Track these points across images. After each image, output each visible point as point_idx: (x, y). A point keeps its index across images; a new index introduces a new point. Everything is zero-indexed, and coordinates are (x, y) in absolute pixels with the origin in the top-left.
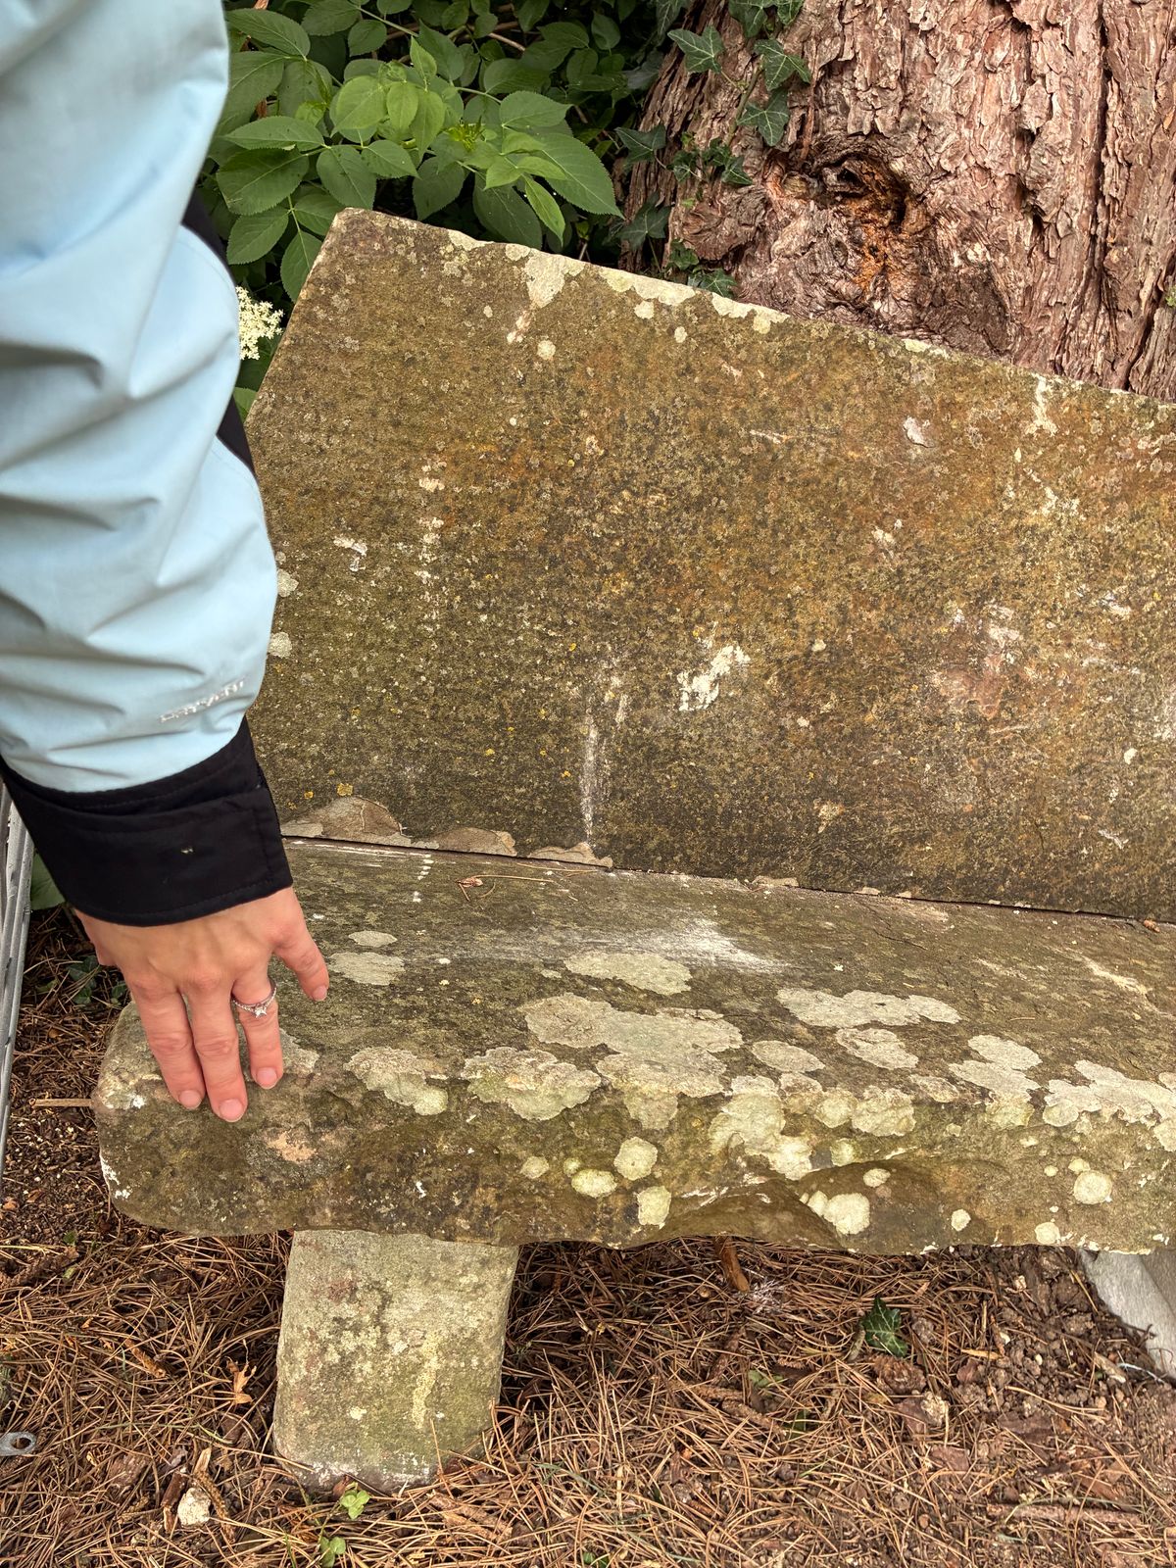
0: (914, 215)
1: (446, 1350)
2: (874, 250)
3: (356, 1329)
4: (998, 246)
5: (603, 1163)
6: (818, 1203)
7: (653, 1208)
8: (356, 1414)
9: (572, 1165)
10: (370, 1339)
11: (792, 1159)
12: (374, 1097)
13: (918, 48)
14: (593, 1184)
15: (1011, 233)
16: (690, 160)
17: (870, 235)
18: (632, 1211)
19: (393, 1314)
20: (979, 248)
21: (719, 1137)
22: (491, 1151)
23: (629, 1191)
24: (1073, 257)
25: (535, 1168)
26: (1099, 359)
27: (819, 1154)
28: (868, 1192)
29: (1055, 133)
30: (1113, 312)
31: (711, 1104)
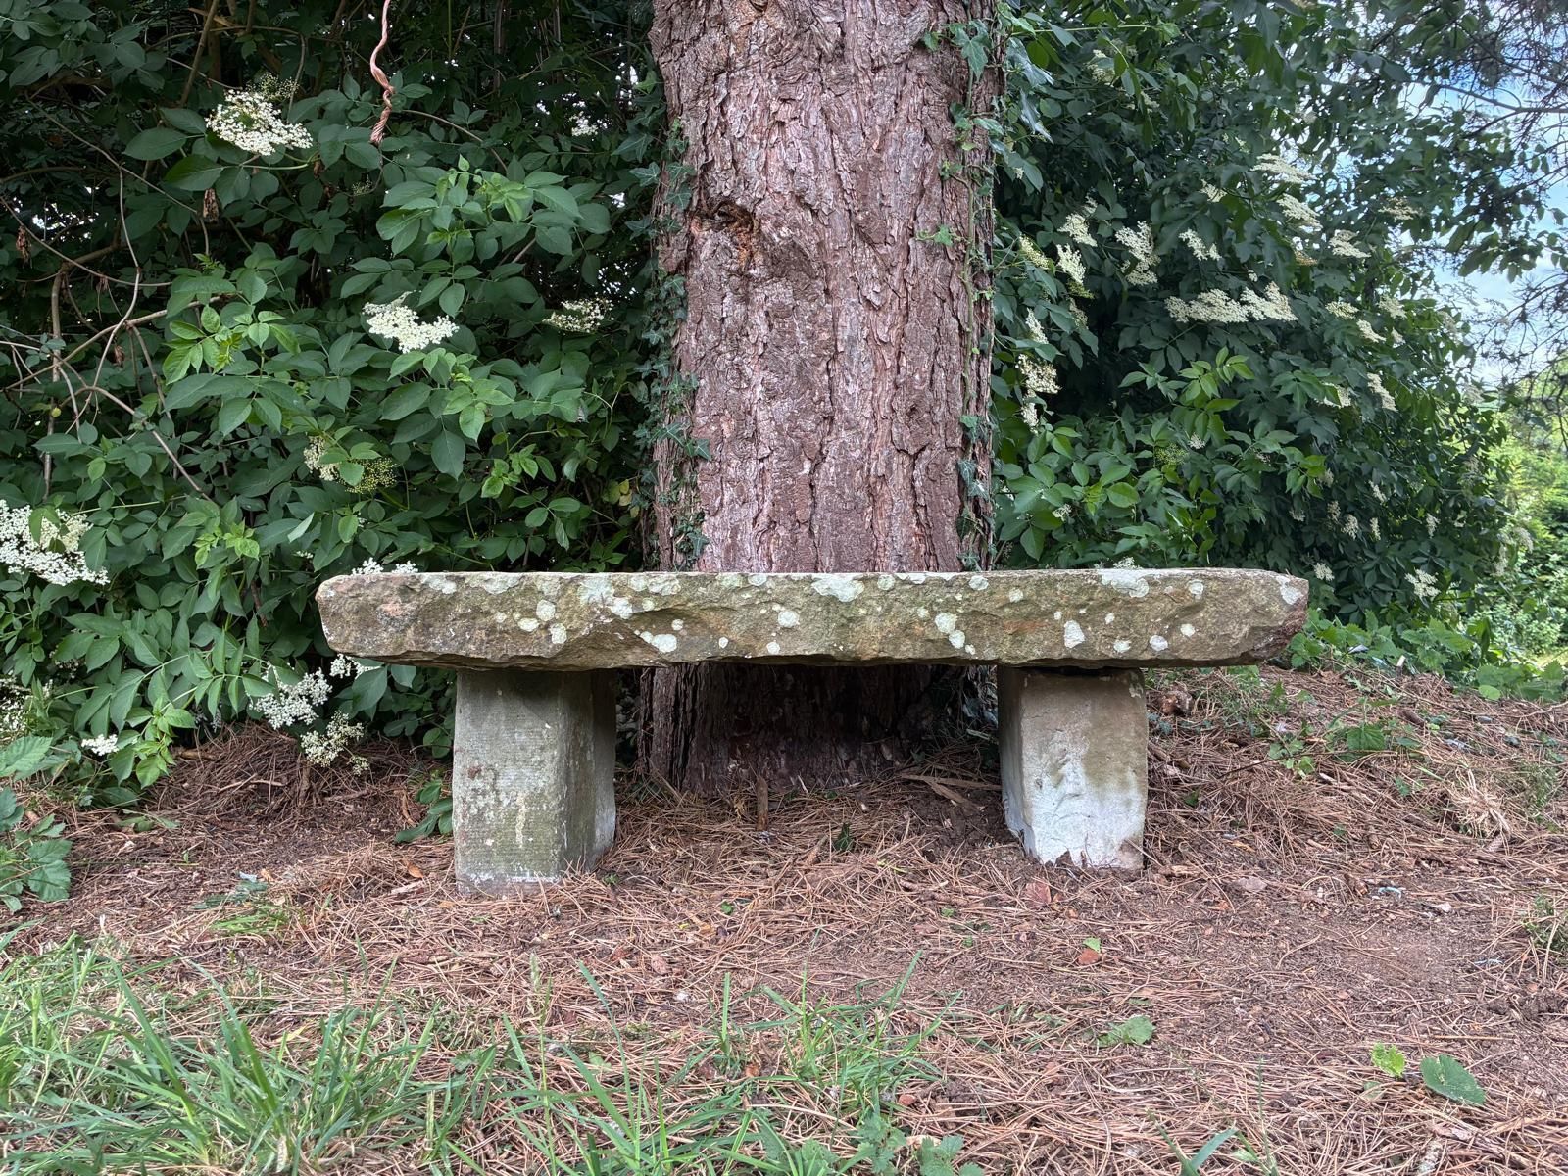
0: (755, 223)
1: (529, 802)
2: (744, 245)
3: (484, 794)
4: (794, 226)
5: (530, 613)
6: (647, 637)
7: (559, 636)
9: (517, 616)
10: (491, 799)
11: (622, 608)
13: (738, 146)
14: (529, 625)
15: (799, 219)
17: (740, 239)
18: (549, 637)
19: (501, 783)
20: (785, 229)
21: (583, 599)
22: (477, 609)
23: (545, 627)
25: (500, 617)
26: (875, 271)
27: (635, 604)
28: (675, 633)
29: (806, 166)
31: (575, 582)
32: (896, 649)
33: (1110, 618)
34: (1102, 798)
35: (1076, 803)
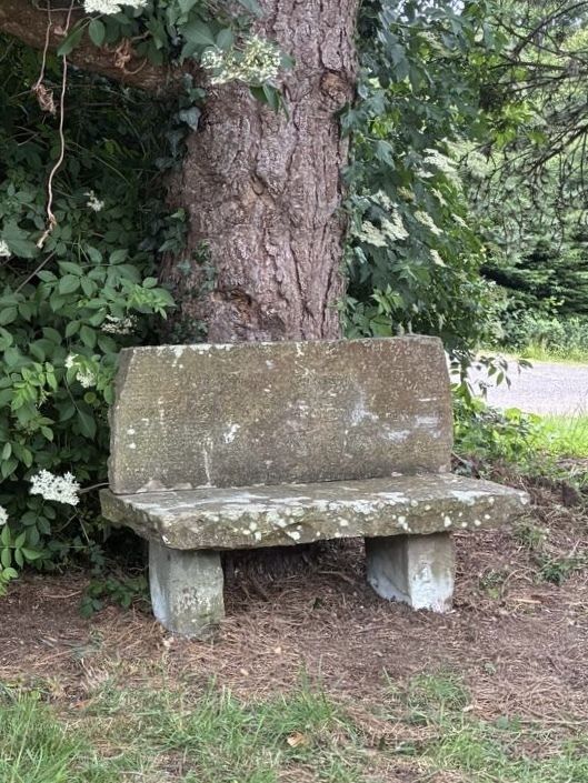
0: (254, 303)
2: (245, 312)
3: (190, 600)
4: (278, 308)
5: (247, 528)
6: (289, 533)
7: (258, 536)
8: (194, 621)
9: (242, 529)
10: (194, 602)
11: (282, 523)
12: (207, 519)
13: (246, 263)
14: (247, 532)
15: (280, 305)
16: (187, 293)
17: (242, 308)
18: (254, 537)
20: (273, 310)
21: (268, 520)
22: (227, 527)
23: (253, 533)
24: (298, 306)
25: (236, 530)
27: (287, 521)
28: (299, 531)
29: (286, 280)
30: (312, 316)
31: (265, 513)
32: (384, 531)
33: (461, 514)
34: (437, 581)
35: (428, 585)
